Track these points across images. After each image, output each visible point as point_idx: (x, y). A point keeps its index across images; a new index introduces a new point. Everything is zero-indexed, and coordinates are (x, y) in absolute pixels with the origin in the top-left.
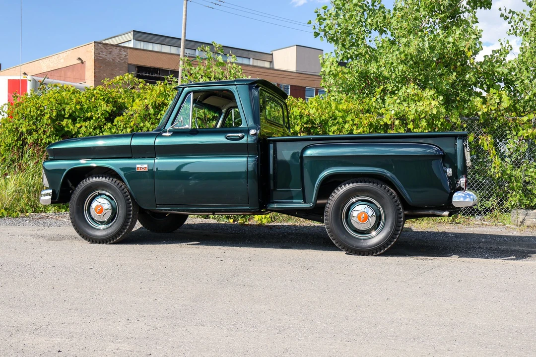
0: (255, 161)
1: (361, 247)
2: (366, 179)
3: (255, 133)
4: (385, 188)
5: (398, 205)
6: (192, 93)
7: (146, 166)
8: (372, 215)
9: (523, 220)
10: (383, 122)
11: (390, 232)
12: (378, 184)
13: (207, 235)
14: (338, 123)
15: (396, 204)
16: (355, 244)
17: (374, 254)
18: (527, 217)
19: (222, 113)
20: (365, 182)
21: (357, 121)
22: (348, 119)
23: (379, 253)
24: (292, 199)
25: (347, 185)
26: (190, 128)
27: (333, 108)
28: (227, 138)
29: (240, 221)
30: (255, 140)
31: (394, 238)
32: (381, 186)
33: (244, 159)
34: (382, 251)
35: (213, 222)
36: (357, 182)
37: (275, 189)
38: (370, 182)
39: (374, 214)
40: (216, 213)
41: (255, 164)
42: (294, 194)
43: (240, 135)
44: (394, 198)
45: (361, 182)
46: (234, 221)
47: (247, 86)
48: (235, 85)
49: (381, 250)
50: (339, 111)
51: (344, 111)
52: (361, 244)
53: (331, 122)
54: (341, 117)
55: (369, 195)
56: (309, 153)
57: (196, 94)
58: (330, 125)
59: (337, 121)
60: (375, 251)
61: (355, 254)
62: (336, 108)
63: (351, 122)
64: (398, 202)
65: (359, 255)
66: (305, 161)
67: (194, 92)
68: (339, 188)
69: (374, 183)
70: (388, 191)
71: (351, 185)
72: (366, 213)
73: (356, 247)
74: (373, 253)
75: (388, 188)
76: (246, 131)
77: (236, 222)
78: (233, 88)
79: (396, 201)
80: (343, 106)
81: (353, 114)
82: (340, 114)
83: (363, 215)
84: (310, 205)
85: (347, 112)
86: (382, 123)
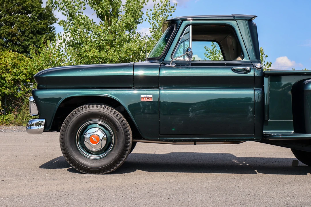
0: (260, 93)
7: (151, 96)
28: (234, 71)
37: (268, 121)
41: (260, 97)
43: (248, 68)
47: (247, 22)
48: (235, 20)
67: (193, 25)
78: (233, 23)
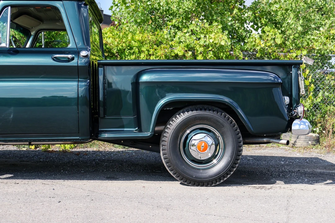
0: (86, 85)
1: (201, 178)
2: (206, 106)
3: (86, 54)
4: (225, 117)
5: (238, 134)
6: (9, 7)
8: (212, 144)
9: (294, 142)
10: (174, 53)
11: (231, 161)
12: (218, 112)
13: (13, 165)
14: (134, 52)
15: (236, 132)
16: (195, 174)
17: (214, 185)
18: (298, 140)
19: (31, 35)
20: (205, 110)
21: (151, 51)
22: (143, 49)
23: (218, 183)
24: (123, 127)
25: (186, 113)
26: (8, 47)
27: (129, 38)
28: (54, 60)
29: (42, 147)
30: (86, 63)
31: (234, 168)
32: (221, 114)
33: (75, 84)
34: (222, 181)
35: (13, 149)
36: (197, 110)
37: (104, 117)
38: (209, 110)
39: (214, 143)
40: (32, 143)
41: (86, 89)
42: (125, 123)
43: (70, 56)
44: (234, 126)
45: (201, 110)
46: (36, 148)
49: (220, 180)
50: (135, 42)
51: (139, 41)
52: (200, 175)
53: (128, 52)
54: (137, 47)
55: (208, 123)
56: (145, 78)
57: (14, 9)
58: (127, 54)
59: (133, 51)
60: (214, 182)
61: (194, 185)
62: (133, 38)
63: (146, 52)
64: (238, 130)
65: (197, 186)
66: (142, 87)
67: (12, 6)
68: (178, 116)
69: (214, 111)
70: (228, 119)
71: (190, 112)
72: (206, 143)
73: (196, 177)
74: (212, 183)
75: (228, 116)
76: (77, 53)
77: (38, 149)
78: (59, 4)
79: (236, 130)
80: (138, 37)
81: (148, 45)
82: (136, 44)
83: (203, 144)
84: (148, 134)
85: (142, 43)
86: (173, 55)
